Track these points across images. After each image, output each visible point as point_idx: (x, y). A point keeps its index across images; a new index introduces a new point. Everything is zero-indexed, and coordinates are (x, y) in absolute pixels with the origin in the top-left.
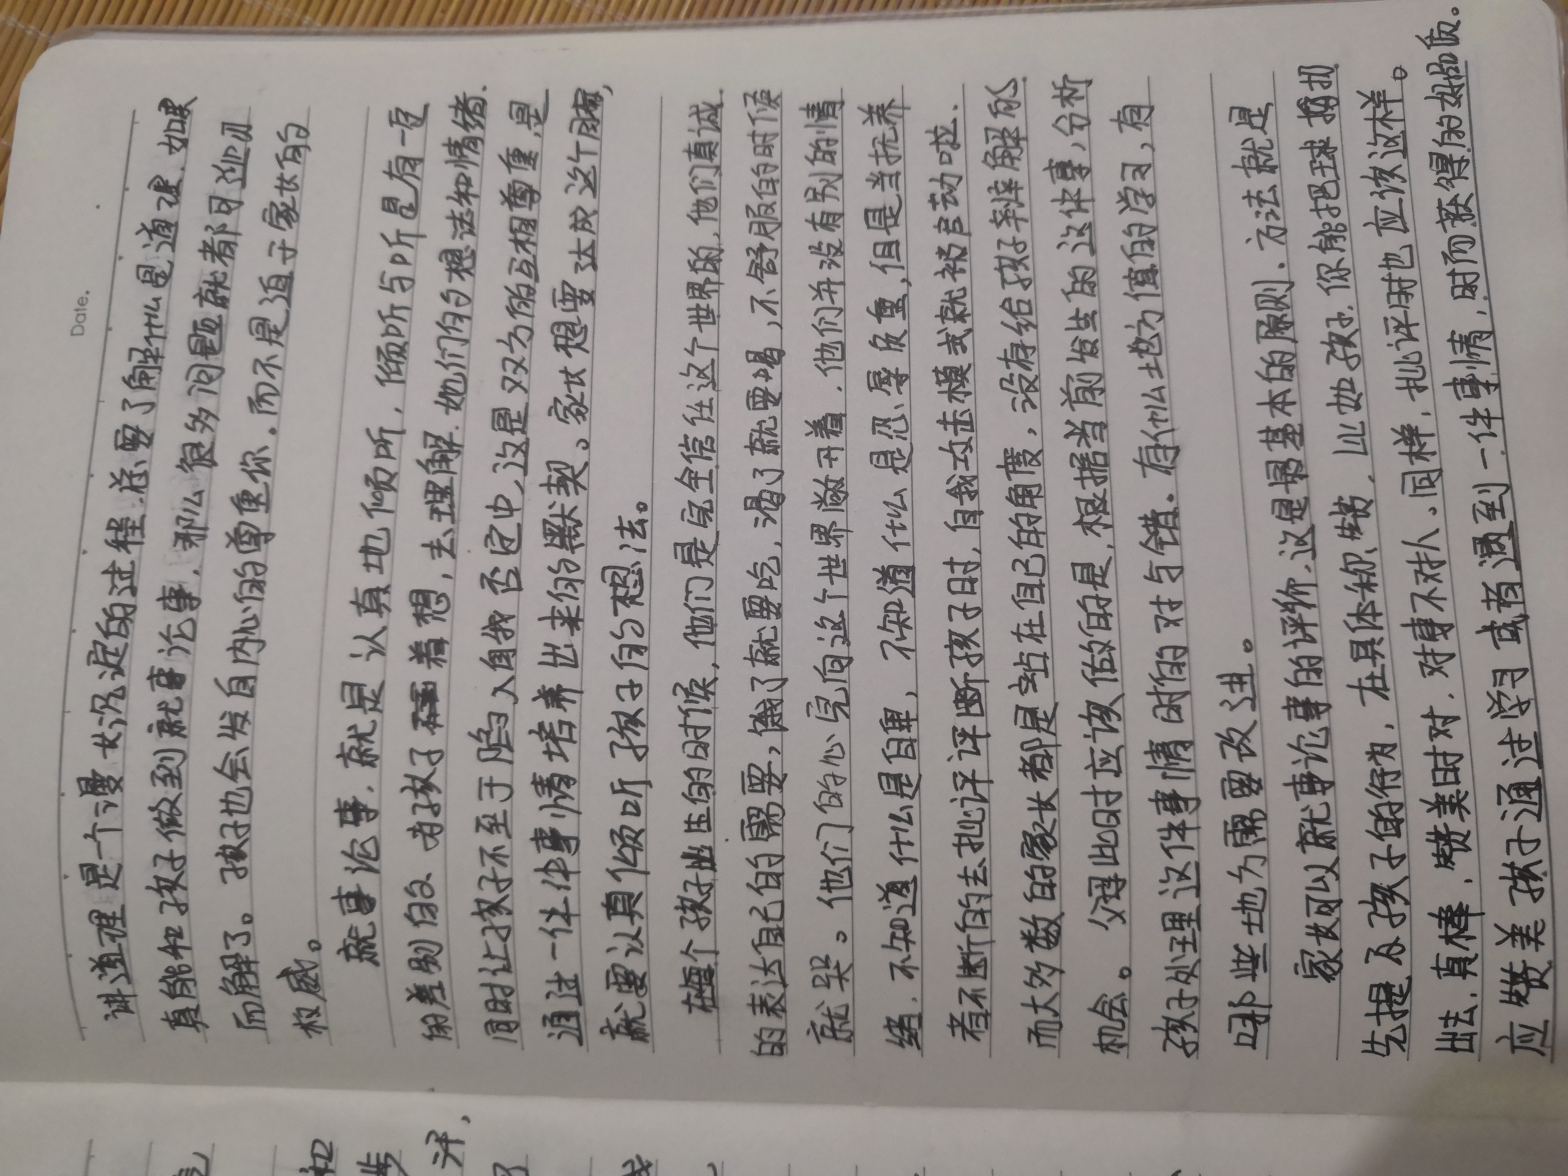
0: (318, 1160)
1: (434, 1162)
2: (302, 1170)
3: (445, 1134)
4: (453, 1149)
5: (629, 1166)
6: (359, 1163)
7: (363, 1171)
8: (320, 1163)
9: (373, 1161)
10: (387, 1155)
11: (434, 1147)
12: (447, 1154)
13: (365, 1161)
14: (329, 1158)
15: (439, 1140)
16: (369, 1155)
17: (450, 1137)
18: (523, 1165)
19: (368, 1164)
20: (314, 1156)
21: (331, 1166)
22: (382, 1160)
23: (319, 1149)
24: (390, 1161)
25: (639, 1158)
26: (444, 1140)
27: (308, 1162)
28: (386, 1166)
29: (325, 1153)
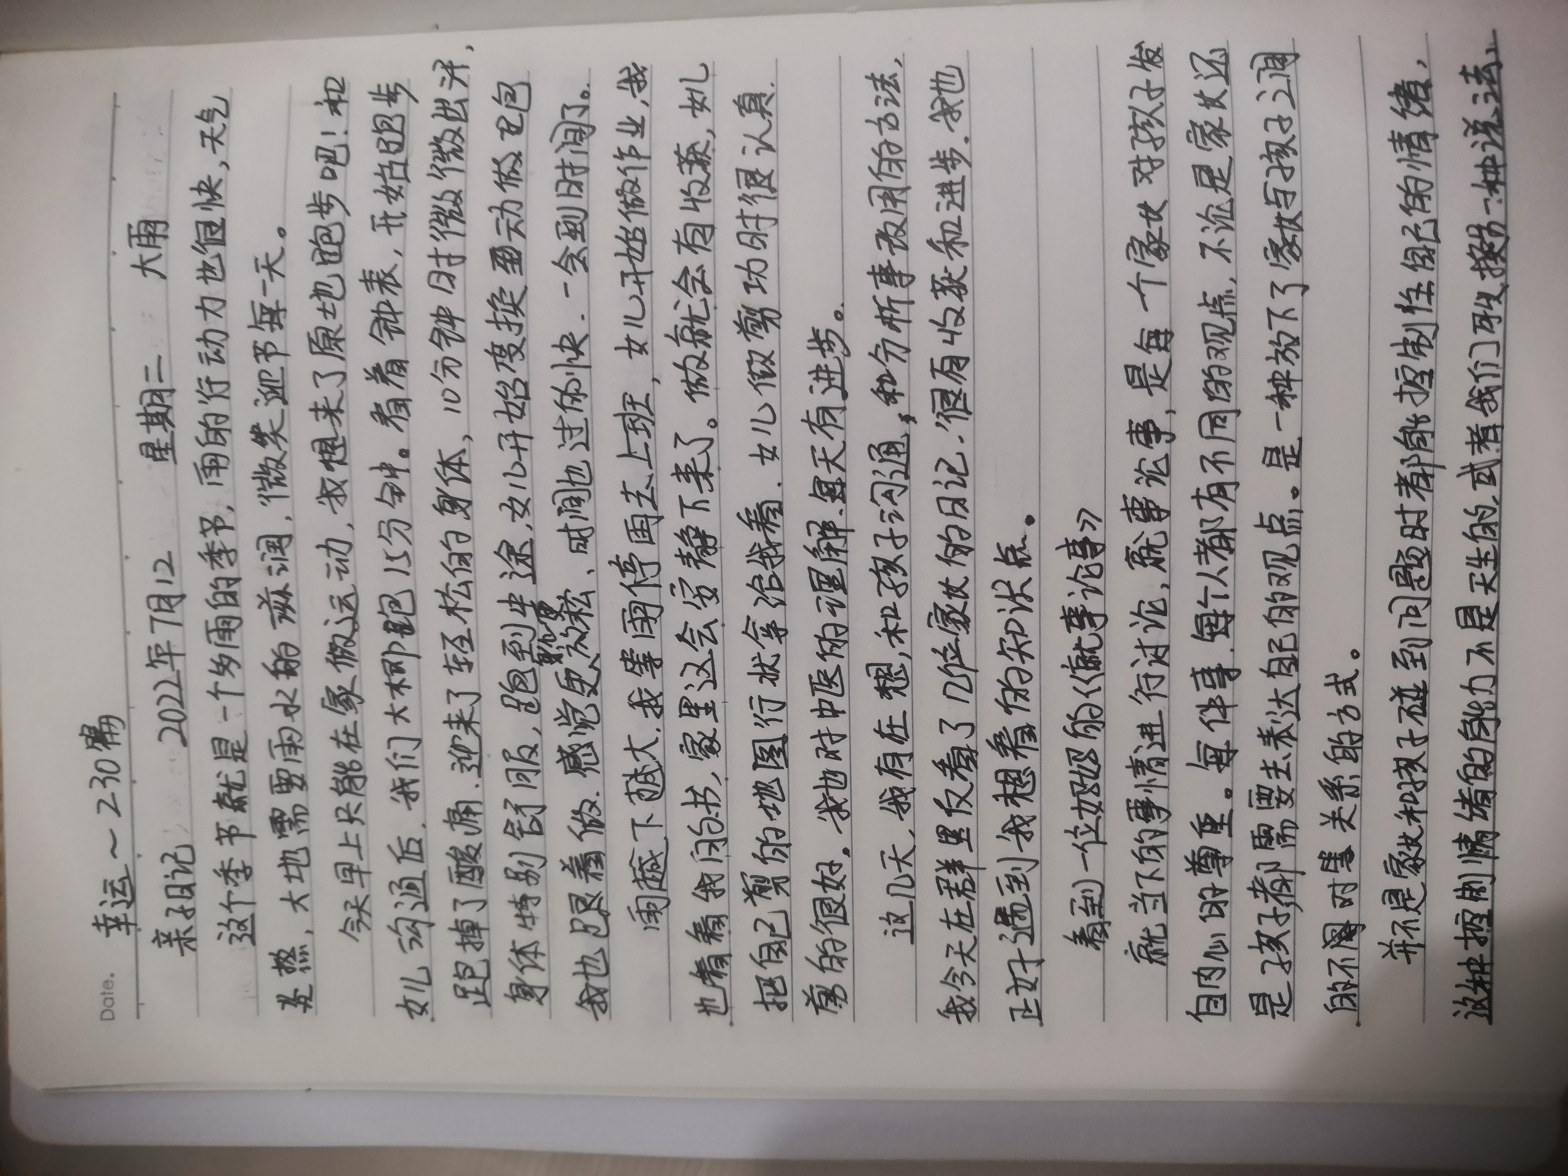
0: (331, 93)
1: (442, 85)
2: (317, 103)
3: (451, 62)
4: (458, 73)
5: (626, 72)
6: (371, 93)
7: (374, 99)
8: (334, 96)
9: (384, 90)
10: (397, 85)
11: (442, 72)
12: (453, 77)
13: (375, 90)
14: (342, 90)
15: (445, 67)
16: (379, 86)
17: (455, 64)
18: (525, 80)
19: (379, 93)
20: (327, 90)
21: (343, 97)
22: (392, 90)
23: (332, 85)
24: (399, 89)
25: (634, 65)
26: (450, 67)
27: (323, 96)
28: (396, 93)
29: (337, 87)
